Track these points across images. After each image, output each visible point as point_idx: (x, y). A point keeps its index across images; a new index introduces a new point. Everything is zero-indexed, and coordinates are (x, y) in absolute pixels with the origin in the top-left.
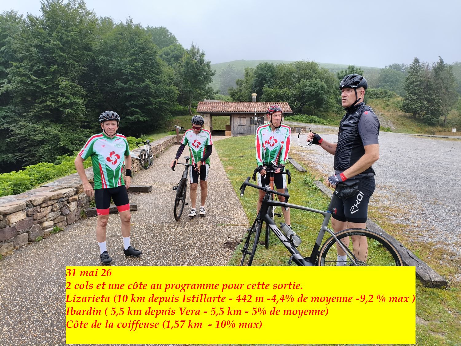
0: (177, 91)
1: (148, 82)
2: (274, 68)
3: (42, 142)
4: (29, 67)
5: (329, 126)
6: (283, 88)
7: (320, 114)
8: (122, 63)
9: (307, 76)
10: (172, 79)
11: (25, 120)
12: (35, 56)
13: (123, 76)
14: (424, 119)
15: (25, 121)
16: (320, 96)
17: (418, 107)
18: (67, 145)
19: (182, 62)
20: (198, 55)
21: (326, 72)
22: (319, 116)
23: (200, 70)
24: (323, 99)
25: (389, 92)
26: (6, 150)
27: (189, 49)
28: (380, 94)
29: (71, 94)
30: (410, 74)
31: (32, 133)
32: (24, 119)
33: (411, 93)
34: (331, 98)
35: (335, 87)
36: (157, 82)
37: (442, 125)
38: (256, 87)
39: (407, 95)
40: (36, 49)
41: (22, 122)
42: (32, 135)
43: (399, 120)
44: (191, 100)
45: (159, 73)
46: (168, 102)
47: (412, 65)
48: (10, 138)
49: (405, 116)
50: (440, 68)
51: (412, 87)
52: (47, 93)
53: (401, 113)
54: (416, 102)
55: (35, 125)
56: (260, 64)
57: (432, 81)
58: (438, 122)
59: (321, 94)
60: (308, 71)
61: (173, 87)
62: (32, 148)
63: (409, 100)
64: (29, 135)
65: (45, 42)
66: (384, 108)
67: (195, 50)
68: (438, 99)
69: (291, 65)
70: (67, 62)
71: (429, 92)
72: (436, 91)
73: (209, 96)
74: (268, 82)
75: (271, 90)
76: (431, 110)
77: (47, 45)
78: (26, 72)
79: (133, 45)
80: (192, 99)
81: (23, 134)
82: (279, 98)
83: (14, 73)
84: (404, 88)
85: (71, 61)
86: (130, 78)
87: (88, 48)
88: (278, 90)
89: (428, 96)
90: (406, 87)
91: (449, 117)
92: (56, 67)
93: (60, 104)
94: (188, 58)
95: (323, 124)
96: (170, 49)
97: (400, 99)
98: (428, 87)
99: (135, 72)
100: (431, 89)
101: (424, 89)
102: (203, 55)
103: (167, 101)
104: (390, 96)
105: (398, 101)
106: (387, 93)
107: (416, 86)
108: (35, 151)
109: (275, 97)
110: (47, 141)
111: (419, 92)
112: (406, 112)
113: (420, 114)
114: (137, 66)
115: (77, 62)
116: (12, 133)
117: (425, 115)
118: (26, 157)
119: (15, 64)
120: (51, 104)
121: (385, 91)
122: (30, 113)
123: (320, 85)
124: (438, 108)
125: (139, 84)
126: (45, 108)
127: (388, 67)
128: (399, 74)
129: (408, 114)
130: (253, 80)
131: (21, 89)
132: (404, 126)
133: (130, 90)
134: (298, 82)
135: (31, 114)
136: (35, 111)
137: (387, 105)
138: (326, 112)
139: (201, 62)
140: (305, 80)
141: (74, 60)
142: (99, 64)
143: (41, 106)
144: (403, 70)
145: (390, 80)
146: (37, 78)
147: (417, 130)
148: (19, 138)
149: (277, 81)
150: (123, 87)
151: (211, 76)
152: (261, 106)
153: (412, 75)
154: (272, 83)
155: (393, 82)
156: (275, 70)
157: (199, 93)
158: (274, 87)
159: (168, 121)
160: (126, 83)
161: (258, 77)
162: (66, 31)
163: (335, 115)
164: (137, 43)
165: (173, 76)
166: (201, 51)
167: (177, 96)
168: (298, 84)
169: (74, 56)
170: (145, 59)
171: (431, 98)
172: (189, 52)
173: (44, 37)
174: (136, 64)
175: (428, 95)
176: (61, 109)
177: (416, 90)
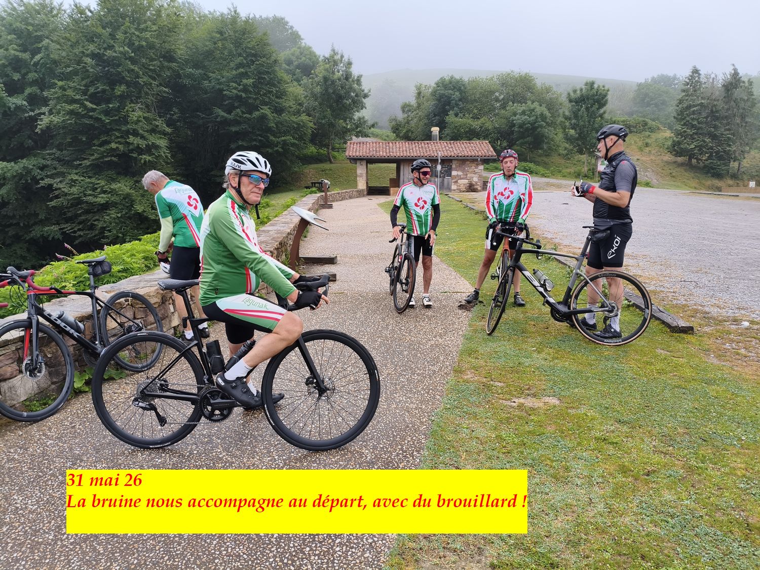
0: (311, 124)
1: (266, 110)
2: (464, 85)
3: (105, 207)
4: (82, 88)
5: (554, 178)
6: (478, 118)
7: (539, 159)
8: (224, 79)
9: (518, 98)
10: (300, 104)
11: (77, 171)
12: (91, 70)
13: (225, 101)
14: (705, 167)
15: (76, 174)
16: (539, 129)
17: (696, 147)
18: (145, 211)
19: (317, 76)
20: (342, 65)
21: (548, 90)
22: (537, 163)
23: (345, 89)
24: (543, 136)
25: (650, 122)
26: (47, 219)
27: (327, 55)
28: (636, 126)
29: (147, 131)
30: (684, 94)
31: (90, 192)
32: (75, 171)
33: (684, 124)
34: (557, 134)
35: (564, 115)
36: (279, 110)
37: (734, 176)
38: (435, 116)
39: (679, 127)
40: (93, 60)
41: (72, 175)
42: (90, 195)
43: (665, 168)
44: (332, 139)
45: (281, 94)
46: (297, 142)
47: (689, 79)
48: (55, 201)
49: (675, 162)
50: (734, 83)
51: (687, 114)
52: (112, 130)
53: (668, 157)
54: (693, 139)
55: (93, 180)
56: (441, 78)
57: (721, 105)
58: (728, 172)
59: (541, 126)
60: (518, 90)
61: (304, 117)
62: (89, 216)
63: (682, 137)
64: (85, 195)
65: (105, 49)
66: (641, 149)
67: (337, 57)
68: (728, 134)
69: (492, 79)
70: (140, 80)
71: (714, 123)
72: (725, 122)
73: (360, 132)
74: (455, 108)
75: (459, 121)
76: (717, 153)
77: (109, 53)
78: (78, 97)
79: (239, 51)
80: (333, 137)
81: (75, 195)
82: (471, 135)
83: (58, 98)
84: (674, 117)
85: (146, 79)
86: (236, 105)
87: (169, 57)
88: (470, 121)
89: (713, 130)
90: (678, 115)
91: (745, 163)
92: (123, 87)
93: (131, 147)
94: (326, 70)
95: (543, 176)
96: (293, 54)
97: (668, 134)
98: (714, 114)
99: (244, 95)
100: (717, 118)
101: (706, 118)
102: (350, 64)
103: (295, 141)
104: (652, 130)
105: (664, 137)
106: (646, 124)
107: (694, 113)
108: (95, 221)
109: (466, 133)
110: (114, 204)
111: (699, 123)
112: (676, 155)
113: (700, 160)
114: (247, 85)
115: (154, 79)
116: (57, 193)
117: (706, 160)
118: (79, 230)
119: (60, 83)
120: (117, 147)
121: (644, 121)
122: (86, 161)
123: (539, 113)
124: (728, 148)
125: (250, 113)
126: (108, 153)
127: (650, 81)
128: (667, 93)
129: (680, 159)
130: (429, 105)
131: (71, 123)
132: (673, 179)
133: (236, 122)
134: (504, 107)
135: (87, 163)
136: (93, 158)
137: (647, 145)
138: (547, 156)
139: (348, 76)
140: (515, 104)
141: (150, 76)
142: (186, 81)
143: (102, 149)
144: (675, 85)
145: (652, 102)
146: (95, 107)
147: (694, 185)
148: (68, 200)
149: (469, 106)
150: (226, 119)
151: (363, 99)
152: (447, 148)
153: (687, 96)
154: (461, 110)
155: (656, 105)
156: (465, 88)
157: (345, 127)
158: (464, 115)
159: (296, 172)
160: (229, 113)
161: (439, 100)
162: (136, 29)
163: (563, 161)
164: (247, 47)
165: (303, 99)
166: (346, 59)
167: (310, 131)
168: (503, 112)
169: (150, 70)
170: (260, 73)
171: (718, 133)
172: (327, 60)
173: (104, 41)
174: (245, 81)
175: (713, 127)
176: (134, 155)
177: (693, 119)
